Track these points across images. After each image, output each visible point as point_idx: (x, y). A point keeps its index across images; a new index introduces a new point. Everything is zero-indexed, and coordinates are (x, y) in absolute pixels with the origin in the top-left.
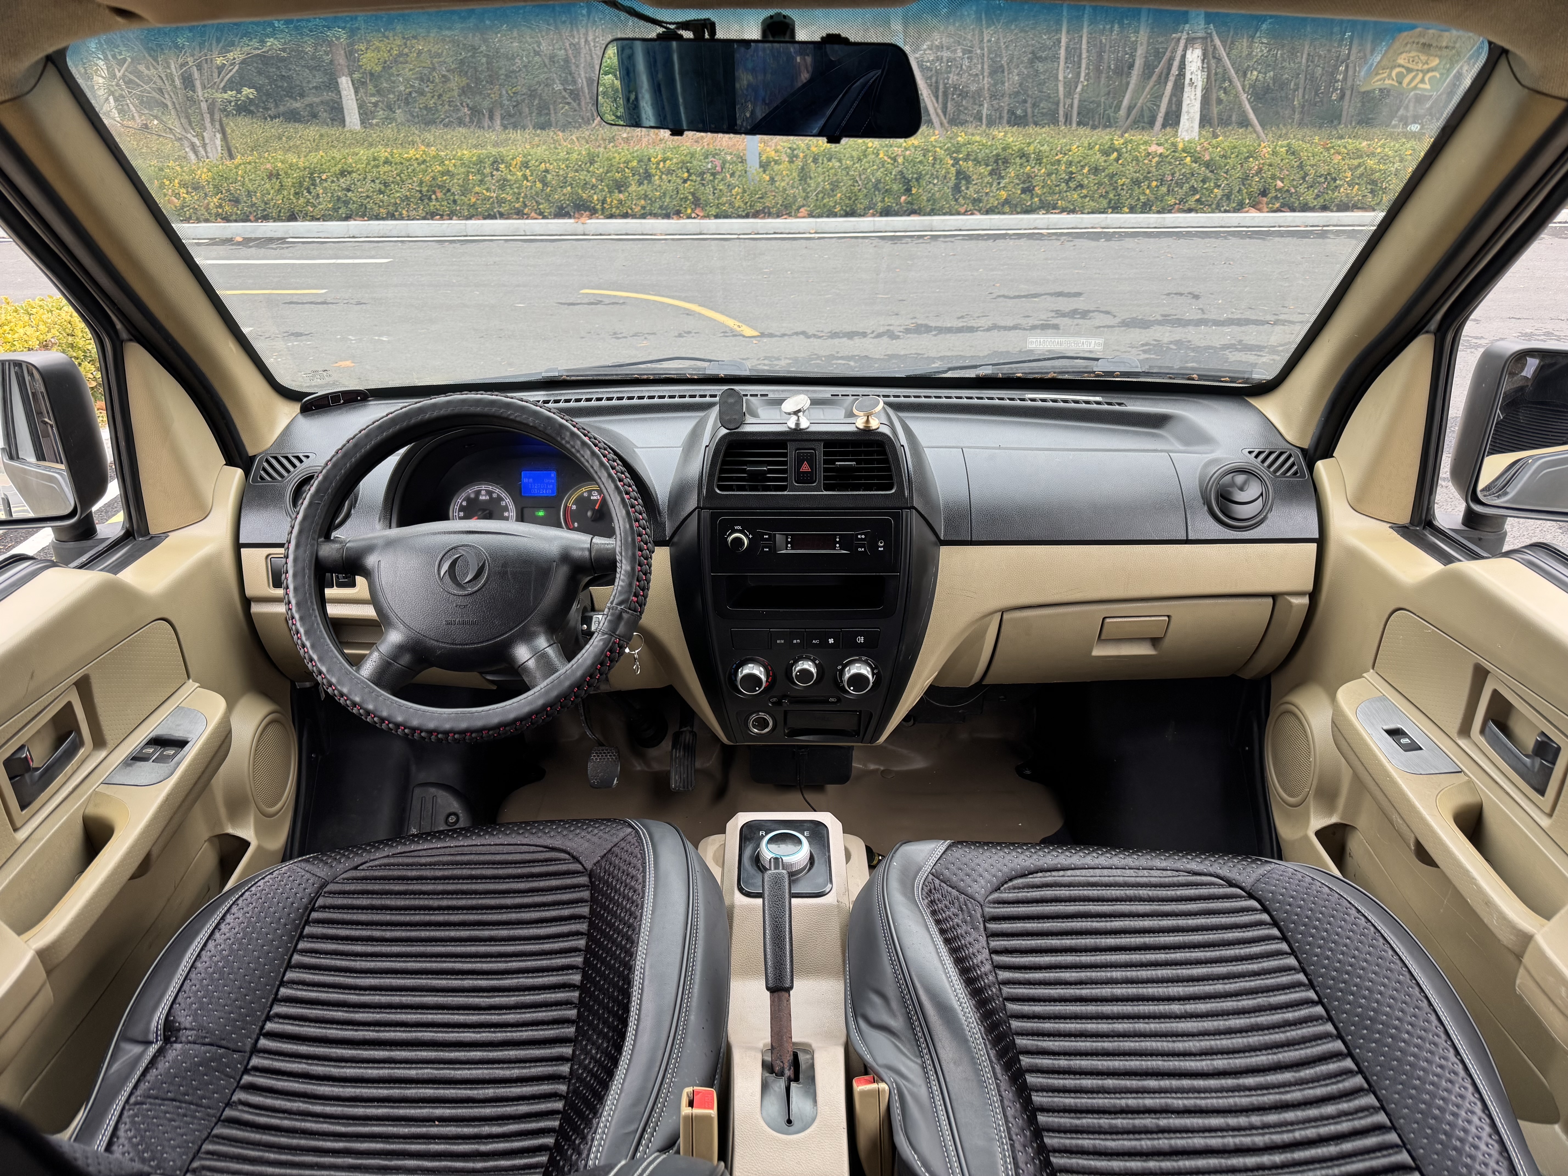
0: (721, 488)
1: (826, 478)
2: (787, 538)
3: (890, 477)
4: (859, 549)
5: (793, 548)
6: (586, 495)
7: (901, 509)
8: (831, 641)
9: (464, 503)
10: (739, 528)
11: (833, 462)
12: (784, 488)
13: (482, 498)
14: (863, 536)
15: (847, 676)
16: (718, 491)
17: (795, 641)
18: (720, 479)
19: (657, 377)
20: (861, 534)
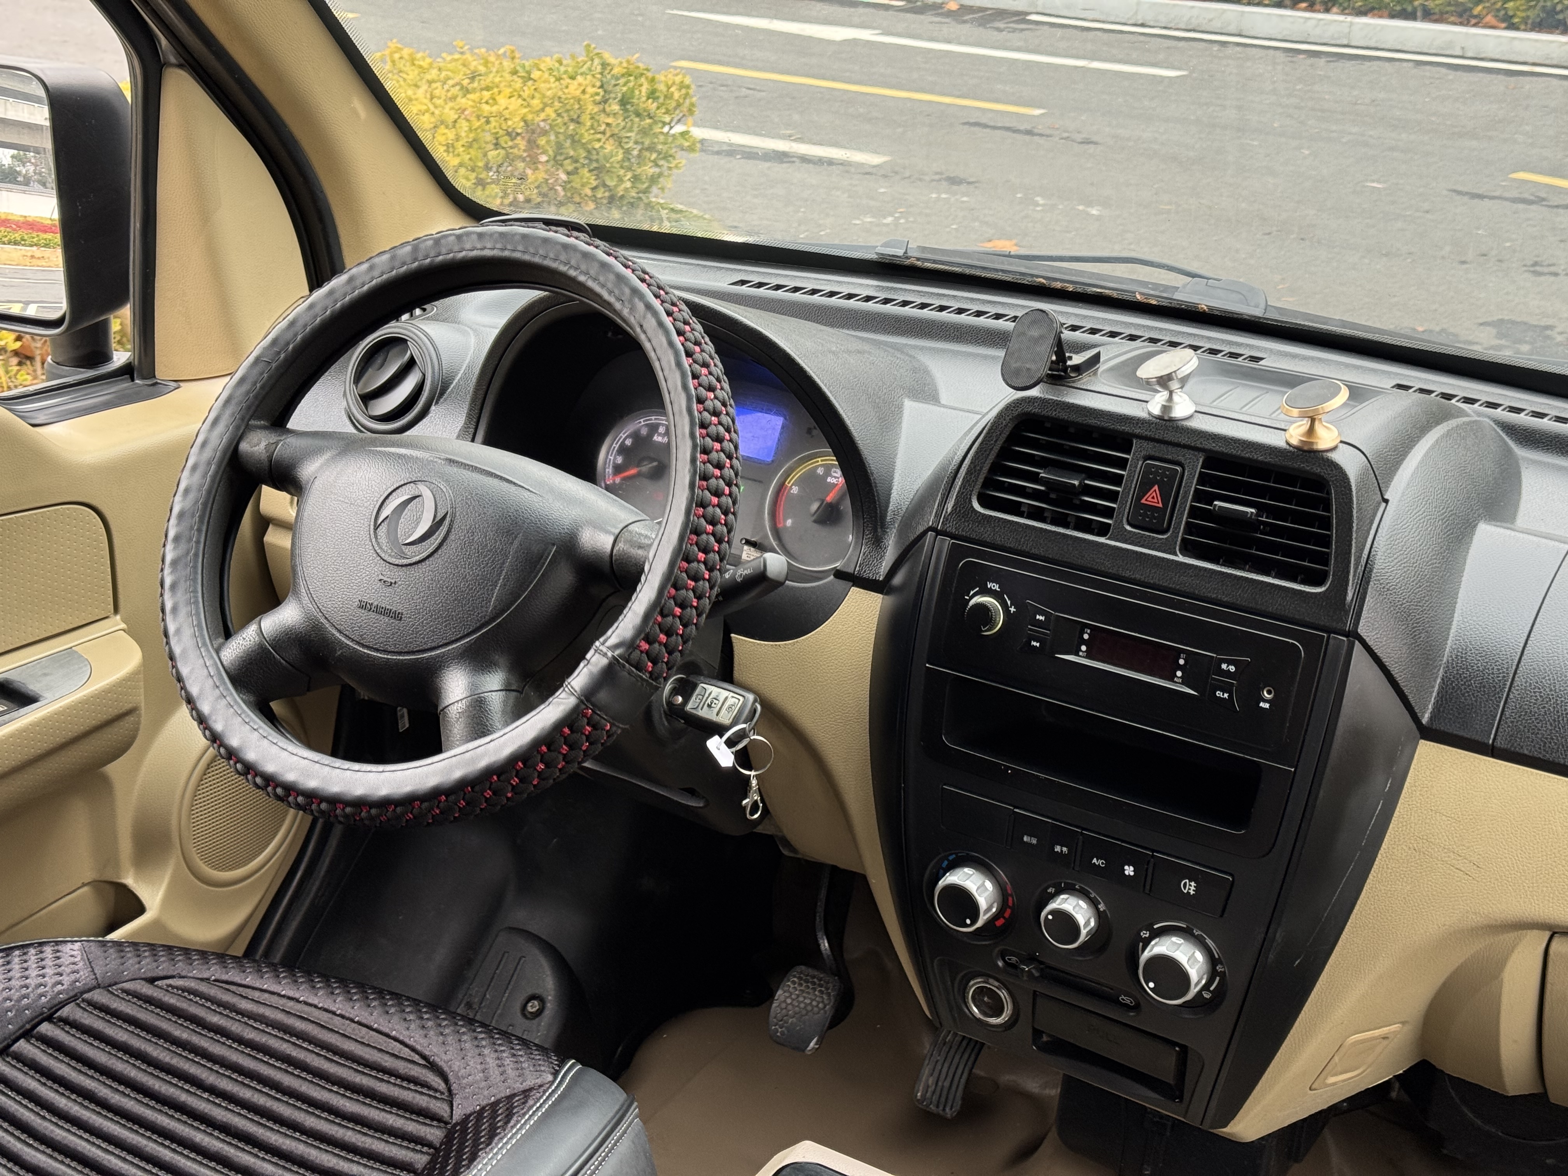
0: (985, 501)
1: (1190, 528)
2: (1082, 633)
3: (1324, 559)
4: (1219, 694)
5: (1089, 655)
6: (820, 471)
7: (1329, 631)
8: (1129, 870)
9: (628, 442)
10: (996, 587)
11: (1210, 498)
12: (1103, 530)
13: (657, 438)
14: (1232, 668)
15: (1146, 955)
16: (976, 506)
17: (1058, 849)
18: (989, 483)
19: (1080, 289)
20: (1229, 662)
